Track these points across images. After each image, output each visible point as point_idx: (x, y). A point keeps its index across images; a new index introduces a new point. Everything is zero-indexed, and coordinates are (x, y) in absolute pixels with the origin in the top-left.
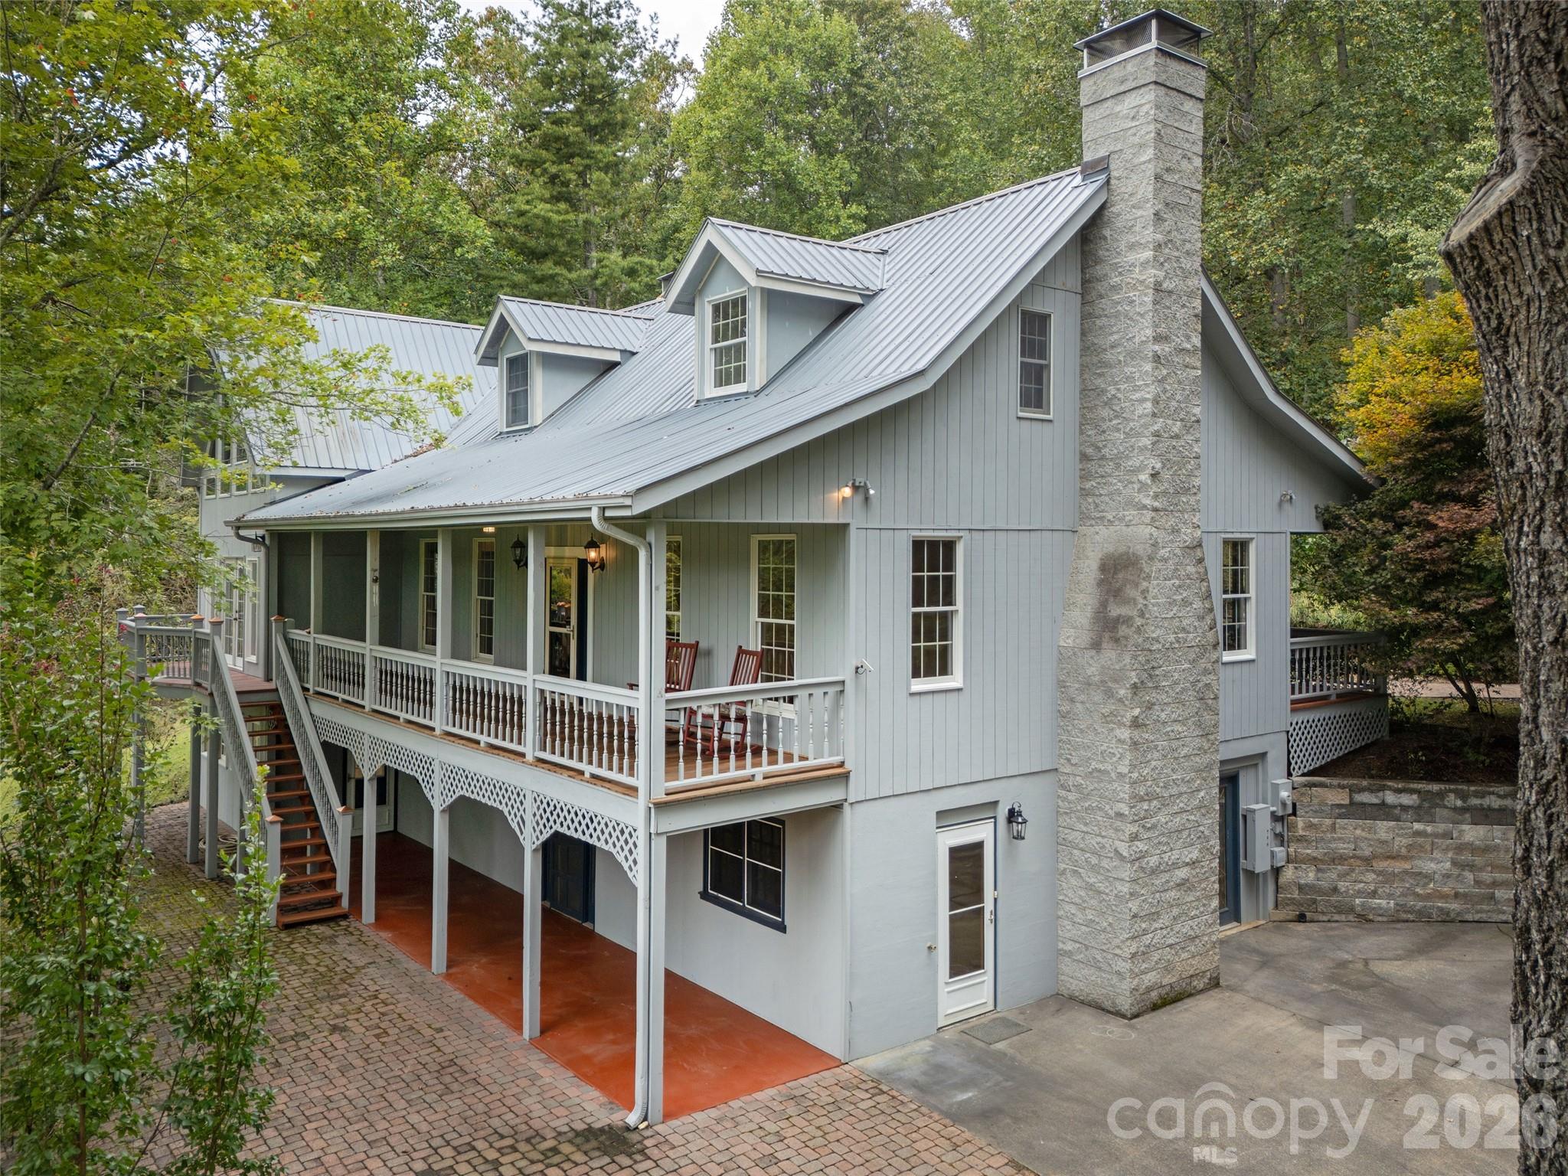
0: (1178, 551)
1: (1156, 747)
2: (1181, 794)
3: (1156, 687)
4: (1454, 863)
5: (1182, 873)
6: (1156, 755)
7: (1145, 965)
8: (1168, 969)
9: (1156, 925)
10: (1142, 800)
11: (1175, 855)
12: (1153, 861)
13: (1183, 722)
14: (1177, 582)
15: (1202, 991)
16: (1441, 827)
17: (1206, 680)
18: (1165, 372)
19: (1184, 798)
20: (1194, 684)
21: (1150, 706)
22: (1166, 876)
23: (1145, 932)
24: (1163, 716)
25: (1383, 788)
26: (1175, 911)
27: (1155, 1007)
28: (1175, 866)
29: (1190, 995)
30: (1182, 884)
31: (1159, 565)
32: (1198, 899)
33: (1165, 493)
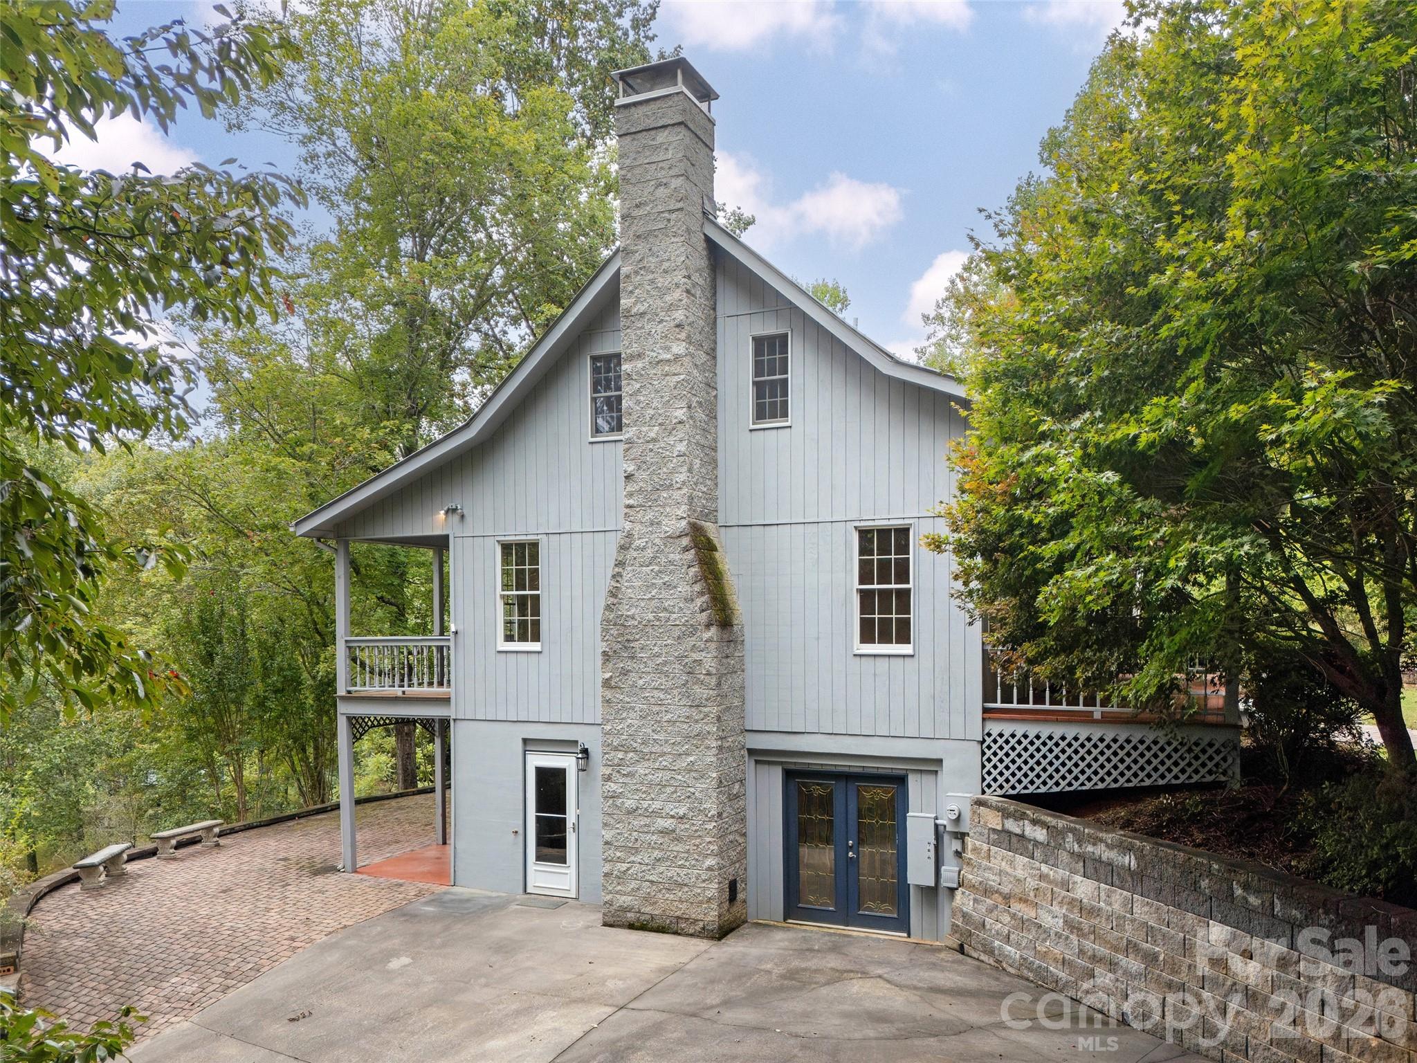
0: (657, 541)
1: (633, 708)
2: (663, 754)
3: (633, 658)
4: (1067, 922)
5: (668, 823)
6: (632, 715)
7: (619, 888)
8: (647, 899)
9: (632, 858)
10: (616, 749)
11: (657, 805)
12: (630, 804)
13: (666, 691)
14: (657, 568)
15: (692, 935)
16: (1061, 873)
17: (696, 656)
18: (638, 386)
19: (669, 758)
20: (680, 658)
21: (625, 673)
22: (647, 821)
23: (620, 860)
24: (641, 682)
25: (1023, 816)
26: (657, 854)
27: (631, 926)
28: (656, 814)
29: (676, 933)
30: (663, 832)
31: (635, 554)
32: (688, 851)
33: (640, 490)
